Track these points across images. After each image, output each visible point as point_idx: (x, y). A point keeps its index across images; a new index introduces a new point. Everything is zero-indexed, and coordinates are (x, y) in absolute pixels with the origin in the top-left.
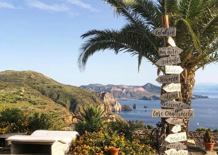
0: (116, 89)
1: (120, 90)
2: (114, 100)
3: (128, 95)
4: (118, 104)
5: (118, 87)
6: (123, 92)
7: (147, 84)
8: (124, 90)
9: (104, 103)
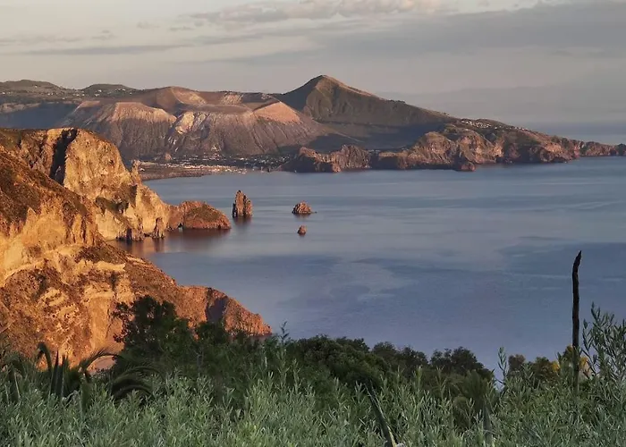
0: (141, 114)
1: (160, 113)
2: (124, 176)
3: (206, 146)
4: (146, 200)
5: (151, 97)
6: (181, 130)
7: (314, 82)
8: (188, 119)
9: (62, 193)
